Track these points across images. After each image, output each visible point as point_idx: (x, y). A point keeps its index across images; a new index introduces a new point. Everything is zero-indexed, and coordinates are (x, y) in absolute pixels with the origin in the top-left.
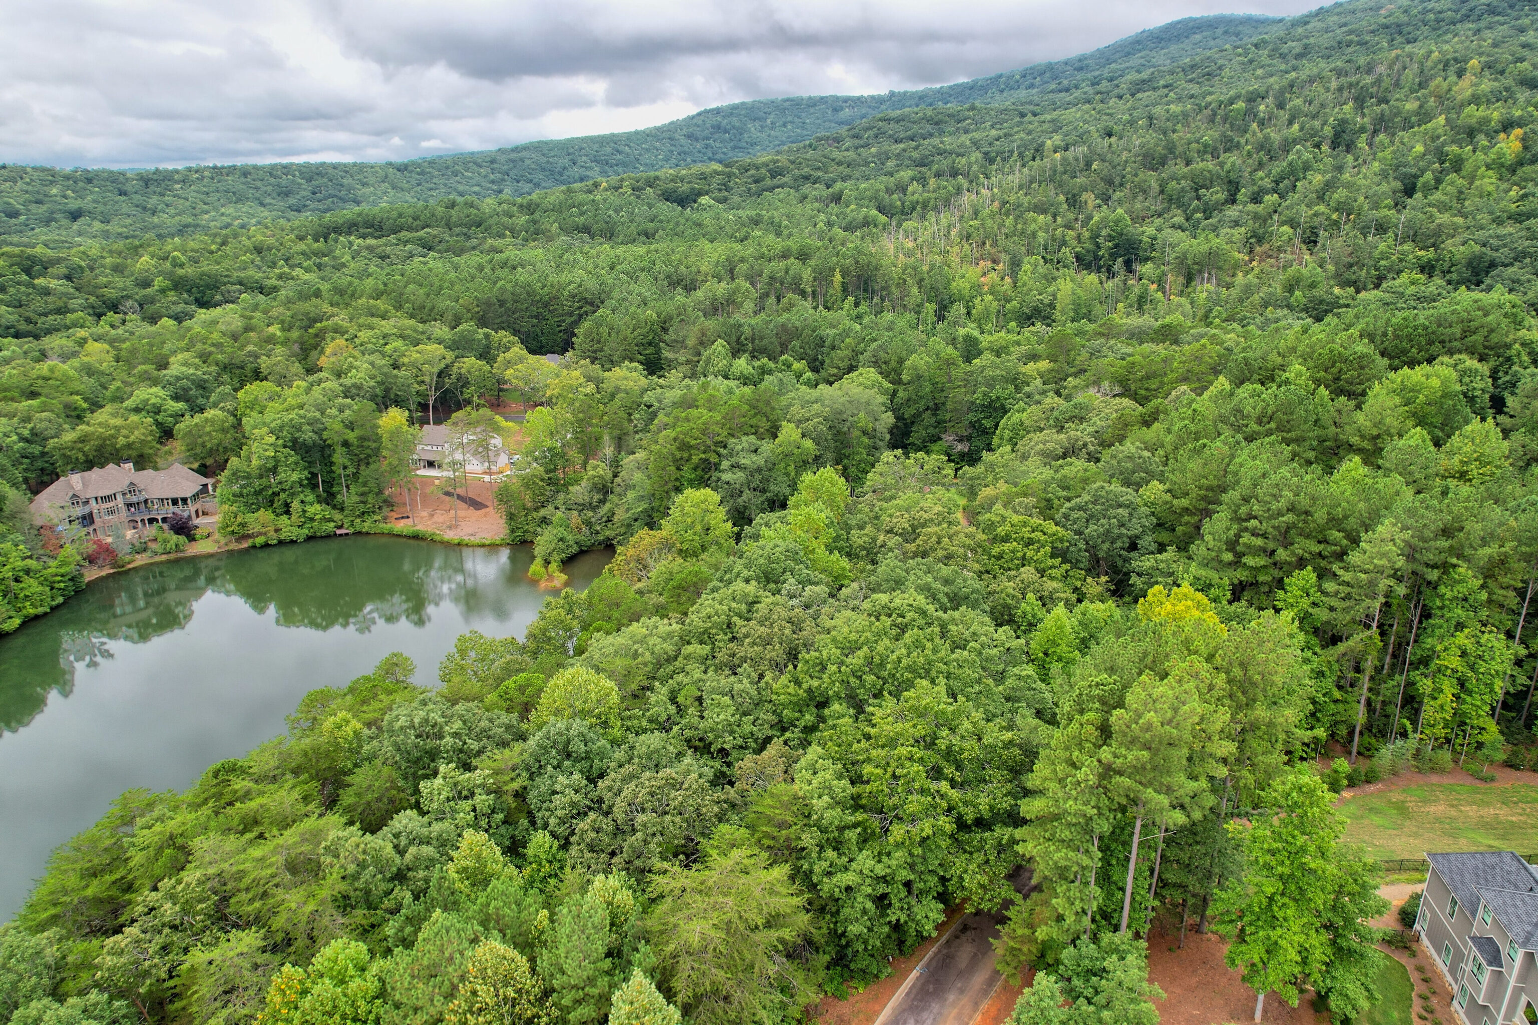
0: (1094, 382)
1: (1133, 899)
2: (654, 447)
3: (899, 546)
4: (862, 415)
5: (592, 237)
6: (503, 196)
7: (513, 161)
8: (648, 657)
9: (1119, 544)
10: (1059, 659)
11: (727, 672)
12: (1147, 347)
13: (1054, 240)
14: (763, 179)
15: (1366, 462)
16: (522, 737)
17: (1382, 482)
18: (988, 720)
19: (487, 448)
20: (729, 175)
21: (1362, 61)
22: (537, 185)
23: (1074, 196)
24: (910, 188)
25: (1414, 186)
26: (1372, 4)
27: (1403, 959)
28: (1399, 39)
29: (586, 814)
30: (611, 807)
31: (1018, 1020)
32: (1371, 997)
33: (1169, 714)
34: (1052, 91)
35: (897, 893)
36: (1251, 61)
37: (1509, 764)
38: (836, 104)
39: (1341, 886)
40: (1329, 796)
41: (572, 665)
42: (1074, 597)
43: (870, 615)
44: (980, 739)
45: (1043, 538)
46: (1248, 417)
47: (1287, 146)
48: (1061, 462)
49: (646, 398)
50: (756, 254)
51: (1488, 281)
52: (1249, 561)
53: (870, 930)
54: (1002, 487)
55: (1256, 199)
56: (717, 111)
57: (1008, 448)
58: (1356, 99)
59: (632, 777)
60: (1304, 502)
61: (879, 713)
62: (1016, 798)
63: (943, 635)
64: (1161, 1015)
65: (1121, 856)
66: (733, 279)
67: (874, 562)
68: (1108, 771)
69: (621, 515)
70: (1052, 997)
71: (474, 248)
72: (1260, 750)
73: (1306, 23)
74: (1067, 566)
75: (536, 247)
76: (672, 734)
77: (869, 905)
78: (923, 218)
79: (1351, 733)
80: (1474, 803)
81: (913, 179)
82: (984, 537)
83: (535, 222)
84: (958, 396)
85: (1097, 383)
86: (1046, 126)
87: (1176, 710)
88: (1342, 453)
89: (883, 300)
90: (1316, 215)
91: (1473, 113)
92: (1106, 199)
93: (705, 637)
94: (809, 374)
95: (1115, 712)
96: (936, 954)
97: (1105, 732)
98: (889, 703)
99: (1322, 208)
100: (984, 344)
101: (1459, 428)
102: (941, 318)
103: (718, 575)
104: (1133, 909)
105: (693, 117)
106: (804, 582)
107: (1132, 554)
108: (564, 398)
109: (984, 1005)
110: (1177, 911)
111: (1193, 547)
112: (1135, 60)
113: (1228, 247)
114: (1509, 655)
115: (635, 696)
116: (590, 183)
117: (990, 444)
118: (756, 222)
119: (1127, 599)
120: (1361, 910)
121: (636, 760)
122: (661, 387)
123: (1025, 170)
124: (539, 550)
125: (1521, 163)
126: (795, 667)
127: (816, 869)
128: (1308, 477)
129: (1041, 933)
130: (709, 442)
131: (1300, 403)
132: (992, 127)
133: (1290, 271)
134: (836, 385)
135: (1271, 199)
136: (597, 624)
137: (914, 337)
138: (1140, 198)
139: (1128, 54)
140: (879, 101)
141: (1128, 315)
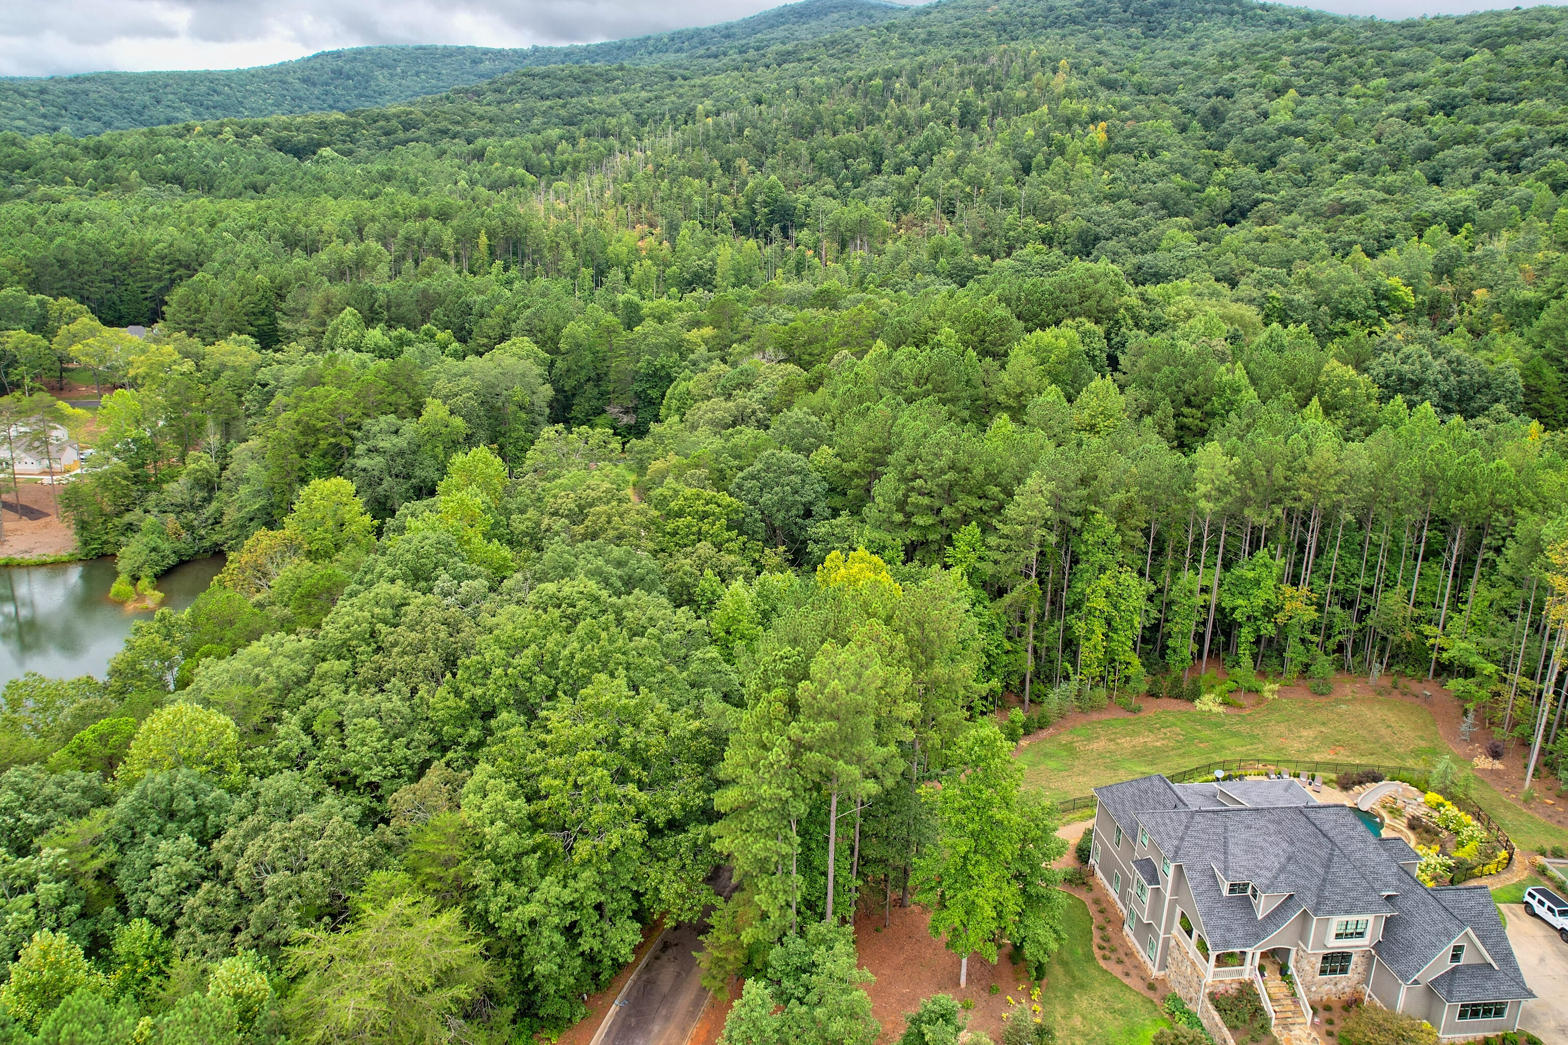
0: (759, 348)
1: (836, 882)
2: (270, 433)
3: (566, 529)
4: (517, 388)
5: (185, 189)
6: (60, 135)
7: (73, 93)
8: (272, 682)
9: (794, 512)
10: (742, 637)
11: (373, 689)
12: (809, 312)
13: (711, 205)
14: (395, 132)
15: (1013, 419)
16: (106, 801)
17: (1028, 437)
18: (673, 711)
19: (46, 443)
20: (355, 126)
21: (977, 51)
22: (108, 125)
23: (728, 161)
24: (559, 148)
25: (1030, 165)
26: (979, 2)
27: (1082, 895)
28: (1005, 36)
29: (198, 886)
30: (231, 872)
31: (730, 1039)
32: (1059, 939)
33: (853, 681)
34: (701, 57)
35: (588, 919)
36: (884, 42)
37: (1152, 694)
38: (476, 56)
39: (1025, 834)
40: (1008, 744)
41: (173, 702)
42: (753, 570)
43: (536, 608)
44: (666, 732)
45: (718, 510)
46: (907, 378)
47: (922, 122)
48: (730, 430)
49: (259, 376)
50: (390, 213)
51: (1095, 253)
52: (919, 520)
53: (561, 967)
54: (673, 459)
55: (899, 170)
56: (338, 55)
57: (677, 418)
58: (976, 84)
59: (257, 830)
60: (963, 459)
61: (554, 716)
62: (708, 792)
63: (619, 621)
64: (873, 1000)
65: (820, 838)
66: (362, 239)
67: (539, 549)
68: (798, 748)
69: (231, 515)
70: (763, 1005)
71: (19, 196)
72: (943, 708)
73: (928, 13)
74: (744, 538)
75: (109, 198)
76: (307, 771)
77: (557, 938)
78: (574, 178)
79: (1023, 683)
80: (1127, 735)
81: (561, 138)
82: (657, 513)
83: (107, 168)
84: (620, 365)
85: (761, 349)
86: (697, 90)
87: (859, 676)
88: (992, 411)
89: (535, 264)
90: (952, 187)
91: (1070, 106)
92: (760, 165)
93: (344, 650)
94: (456, 345)
95: (800, 685)
96: (635, 982)
97: (793, 706)
98: (565, 701)
99: (956, 181)
100: (645, 311)
101: (1086, 385)
102: (598, 283)
103: (357, 576)
104: (837, 893)
105: (309, 59)
106: (459, 578)
107: (807, 522)
108: (153, 378)
109: (692, 1031)
110: (880, 888)
111: (865, 510)
112: (779, 33)
113: (876, 215)
114: (1142, 591)
115: (259, 731)
116: (181, 125)
117: (657, 415)
118: (387, 177)
119: (806, 568)
120: (1044, 855)
121: (261, 809)
122: (279, 362)
123: (678, 134)
124: (123, 565)
125: (1108, 151)
126: (454, 675)
127: (493, 907)
128: (965, 435)
129: (746, 937)
130: (339, 424)
131: (953, 364)
132: (643, 88)
133: (934, 240)
134: (487, 356)
135: (912, 170)
136: (205, 648)
137: (572, 303)
138: (792, 165)
139: (771, 27)
140: (519, 55)
141: (788, 280)
